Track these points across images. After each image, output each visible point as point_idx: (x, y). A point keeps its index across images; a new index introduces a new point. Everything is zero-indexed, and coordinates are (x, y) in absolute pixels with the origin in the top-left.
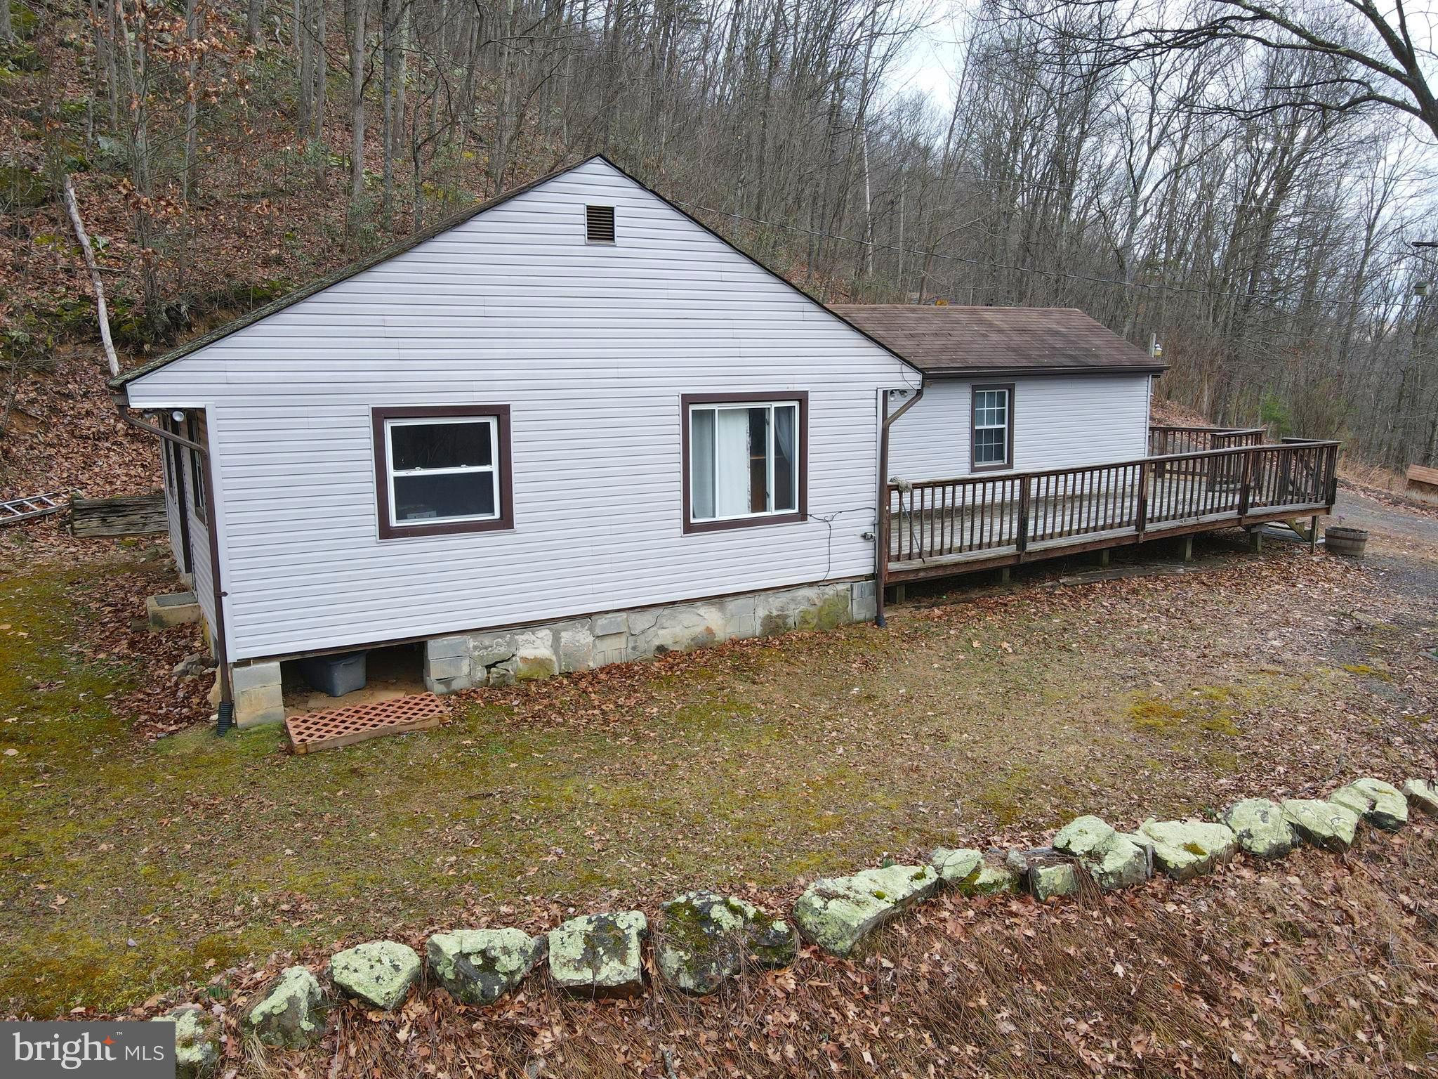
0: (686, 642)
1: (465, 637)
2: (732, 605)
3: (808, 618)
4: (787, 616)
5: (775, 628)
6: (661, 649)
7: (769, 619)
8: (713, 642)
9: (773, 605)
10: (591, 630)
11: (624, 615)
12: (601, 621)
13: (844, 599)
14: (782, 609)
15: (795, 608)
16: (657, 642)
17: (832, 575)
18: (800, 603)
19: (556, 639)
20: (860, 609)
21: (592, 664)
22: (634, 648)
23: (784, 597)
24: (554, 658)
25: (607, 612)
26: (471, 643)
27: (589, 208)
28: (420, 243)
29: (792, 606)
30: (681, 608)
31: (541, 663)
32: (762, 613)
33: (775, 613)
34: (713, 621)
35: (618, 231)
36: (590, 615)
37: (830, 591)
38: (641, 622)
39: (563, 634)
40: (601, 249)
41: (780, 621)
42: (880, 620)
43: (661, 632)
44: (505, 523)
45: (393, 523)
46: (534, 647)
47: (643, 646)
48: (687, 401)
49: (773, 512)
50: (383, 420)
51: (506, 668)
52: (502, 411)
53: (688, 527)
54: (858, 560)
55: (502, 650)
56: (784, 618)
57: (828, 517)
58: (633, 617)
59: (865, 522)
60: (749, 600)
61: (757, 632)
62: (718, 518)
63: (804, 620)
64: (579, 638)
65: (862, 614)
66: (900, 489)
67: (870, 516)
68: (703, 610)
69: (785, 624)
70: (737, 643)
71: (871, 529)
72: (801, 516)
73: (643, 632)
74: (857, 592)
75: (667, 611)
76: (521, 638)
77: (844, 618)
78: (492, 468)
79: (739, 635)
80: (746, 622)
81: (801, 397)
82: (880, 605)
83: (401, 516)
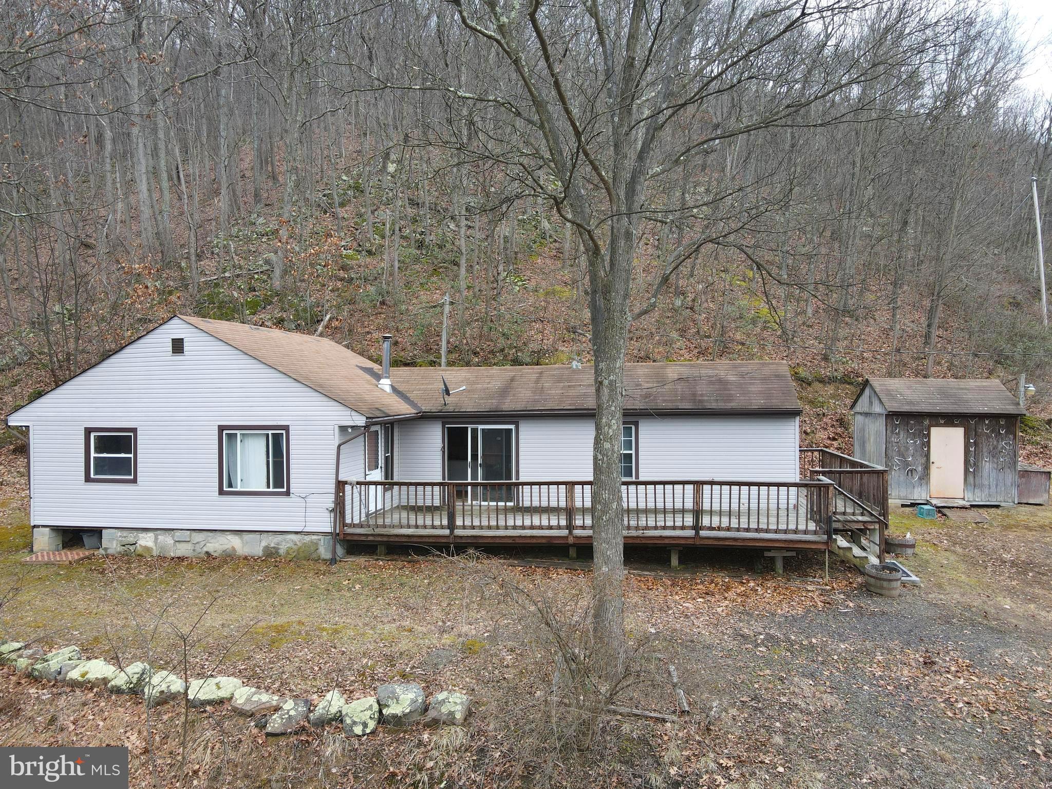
0: (219, 552)
1: (116, 531)
2: (247, 537)
3: (291, 552)
4: (279, 549)
5: (270, 553)
6: (207, 553)
7: (266, 548)
8: (235, 555)
9: (272, 541)
10: (173, 537)
11: (189, 532)
12: (178, 534)
13: (316, 544)
14: (278, 544)
15: (285, 545)
16: (205, 549)
17: (307, 530)
18: (288, 542)
19: (156, 539)
20: (324, 552)
21: (172, 554)
22: (194, 550)
23: (279, 538)
24: (154, 548)
25: (182, 530)
26: (119, 534)
27: (173, 339)
28: (103, 360)
29: (284, 543)
30: (219, 534)
31: (148, 549)
32: (264, 544)
33: (272, 545)
34: (236, 543)
35: (185, 349)
36: (173, 529)
37: (307, 539)
38: (197, 537)
39: (159, 537)
40: (178, 358)
41: (273, 551)
42: (333, 561)
43: (208, 544)
44: (134, 481)
45: (92, 476)
46: (146, 541)
47: (198, 550)
48: (221, 429)
49: (271, 490)
50: (90, 433)
51: (132, 548)
52: (134, 430)
53: (221, 492)
54: (324, 523)
55: (131, 539)
56: (277, 549)
57: (304, 495)
58: (194, 534)
59: (329, 501)
60: (257, 536)
61: (261, 554)
62: (239, 489)
63: (288, 553)
64: (167, 540)
65: (328, 556)
66: (351, 484)
67: (332, 498)
68: (230, 537)
69: (277, 552)
70: (246, 558)
71: (333, 505)
72: (288, 493)
73: (198, 543)
74: (322, 541)
75: (209, 534)
76: (141, 535)
77: (314, 556)
78: (131, 456)
79: (250, 554)
80: (255, 547)
81: (286, 428)
82: (334, 552)
83: (96, 473)
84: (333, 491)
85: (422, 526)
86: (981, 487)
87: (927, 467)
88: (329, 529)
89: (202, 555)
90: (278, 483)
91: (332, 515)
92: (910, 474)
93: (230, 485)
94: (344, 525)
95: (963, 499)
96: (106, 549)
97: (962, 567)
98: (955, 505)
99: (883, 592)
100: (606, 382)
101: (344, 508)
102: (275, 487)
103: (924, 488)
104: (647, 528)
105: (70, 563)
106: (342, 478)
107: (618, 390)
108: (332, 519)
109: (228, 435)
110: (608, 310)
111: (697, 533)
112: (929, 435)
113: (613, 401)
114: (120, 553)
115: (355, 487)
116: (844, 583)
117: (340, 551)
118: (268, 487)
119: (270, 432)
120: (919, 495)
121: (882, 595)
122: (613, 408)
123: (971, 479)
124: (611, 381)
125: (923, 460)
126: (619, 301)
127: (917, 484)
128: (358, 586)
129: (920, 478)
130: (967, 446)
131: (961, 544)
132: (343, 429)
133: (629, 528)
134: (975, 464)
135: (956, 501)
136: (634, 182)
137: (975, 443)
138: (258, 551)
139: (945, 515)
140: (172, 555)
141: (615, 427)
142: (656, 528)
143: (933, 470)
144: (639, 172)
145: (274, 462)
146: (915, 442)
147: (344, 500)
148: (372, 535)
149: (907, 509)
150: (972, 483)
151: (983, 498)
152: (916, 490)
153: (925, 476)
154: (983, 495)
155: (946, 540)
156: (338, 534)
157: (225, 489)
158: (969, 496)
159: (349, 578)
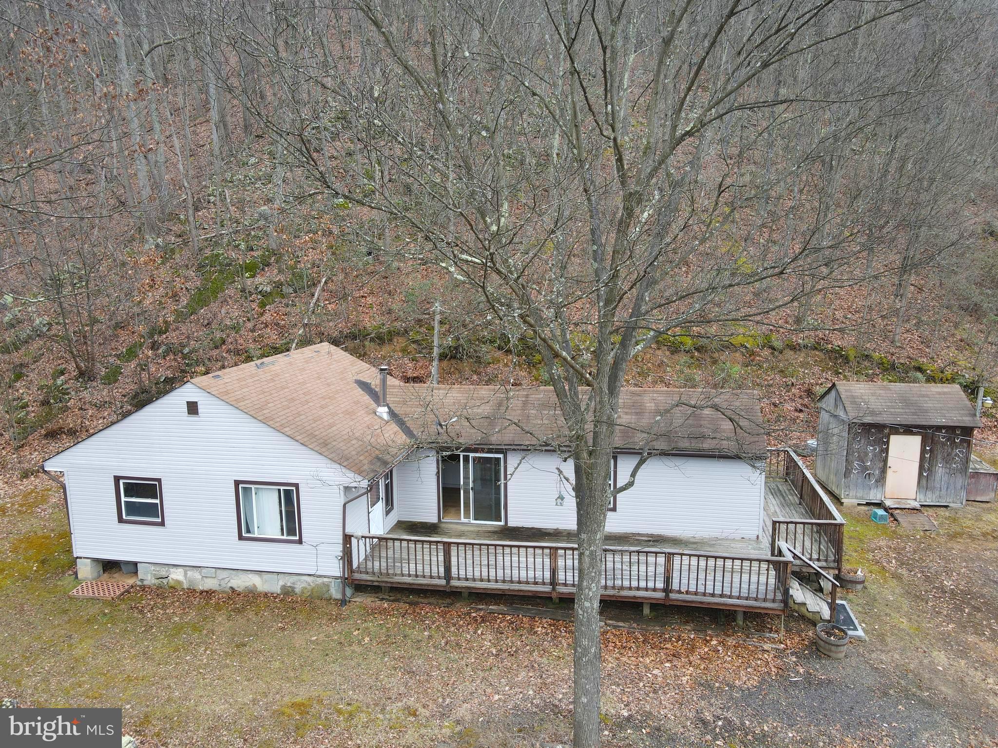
0: (242, 588)
1: (150, 565)
2: (266, 576)
3: (305, 591)
4: (295, 588)
5: (287, 592)
6: (231, 588)
7: (284, 587)
8: (257, 592)
9: (289, 581)
10: (200, 573)
11: (214, 570)
12: (204, 570)
13: (327, 586)
14: (294, 583)
16: (230, 585)
17: (318, 573)
18: (302, 583)
19: (186, 574)
20: (335, 592)
22: (220, 585)
23: (296, 578)
24: (185, 581)
25: (207, 567)
26: (153, 568)
27: (187, 401)
29: (298, 584)
30: (241, 573)
31: (179, 582)
32: (281, 583)
33: (289, 584)
34: (256, 581)
35: (200, 412)
36: (200, 567)
37: (320, 580)
38: (222, 574)
39: (188, 572)
40: (193, 418)
41: (290, 589)
42: (343, 602)
43: (232, 581)
44: (162, 524)
45: (124, 517)
46: (177, 575)
47: (224, 585)
48: (237, 483)
49: (285, 537)
50: (119, 480)
51: (165, 581)
52: (159, 480)
53: (241, 538)
54: (335, 569)
55: (163, 573)
56: (293, 588)
57: (315, 544)
58: (219, 571)
59: (338, 550)
60: (275, 576)
61: (279, 591)
62: (256, 535)
63: (303, 592)
64: (195, 575)
65: (339, 596)
66: (356, 538)
67: (340, 548)
68: (251, 576)
69: (293, 591)
70: (266, 595)
71: (341, 554)
72: (300, 542)
73: (223, 579)
74: (333, 584)
75: (234, 572)
76: (172, 570)
77: (326, 596)
78: (157, 501)
79: (270, 591)
80: (275, 586)
81: (297, 486)
82: (344, 594)
83: (127, 514)
84: (341, 542)
85: (421, 576)
86: (933, 489)
87: (884, 471)
88: (338, 574)
89: (227, 590)
90: (291, 531)
91: (341, 562)
92: (867, 477)
93: (248, 531)
94: (351, 571)
95: (916, 500)
96: (142, 580)
97: (905, 604)
98: (908, 506)
99: (831, 654)
100: (587, 553)
101: (351, 558)
102: (288, 534)
103: (880, 489)
104: (622, 588)
105: (113, 599)
106: (348, 531)
107: (598, 558)
108: (341, 566)
109: (244, 488)
110: (591, 489)
111: (667, 596)
112: (888, 443)
113: (593, 568)
114: (155, 585)
115: (360, 541)
116: (797, 639)
117: (349, 592)
118: (283, 534)
119: (282, 488)
120: (875, 496)
121: (830, 657)
122: (593, 574)
123: (924, 482)
124: (592, 551)
125: (881, 465)
126: (600, 481)
127: (873, 486)
128: (367, 639)
129: (876, 481)
130: (923, 452)
131: (908, 564)
132: (347, 489)
133: (606, 587)
134: (929, 469)
135: (909, 502)
136: (616, 369)
137: (931, 451)
138: (277, 589)
139: (897, 520)
140: (201, 588)
141: (594, 589)
142: (630, 588)
143: (890, 474)
144: (622, 360)
145: (287, 512)
146: (875, 449)
147: (351, 551)
148: (377, 581)
149: (863, 508)
150: (925, 485)
151: (934, 499)
152: (872, 491)
153: (881, 479)
154: (934, 497)
155: (895, 558)
156: (347, 579)
157: (244, 535)
158: (921, 497)
159: (358, 627)
